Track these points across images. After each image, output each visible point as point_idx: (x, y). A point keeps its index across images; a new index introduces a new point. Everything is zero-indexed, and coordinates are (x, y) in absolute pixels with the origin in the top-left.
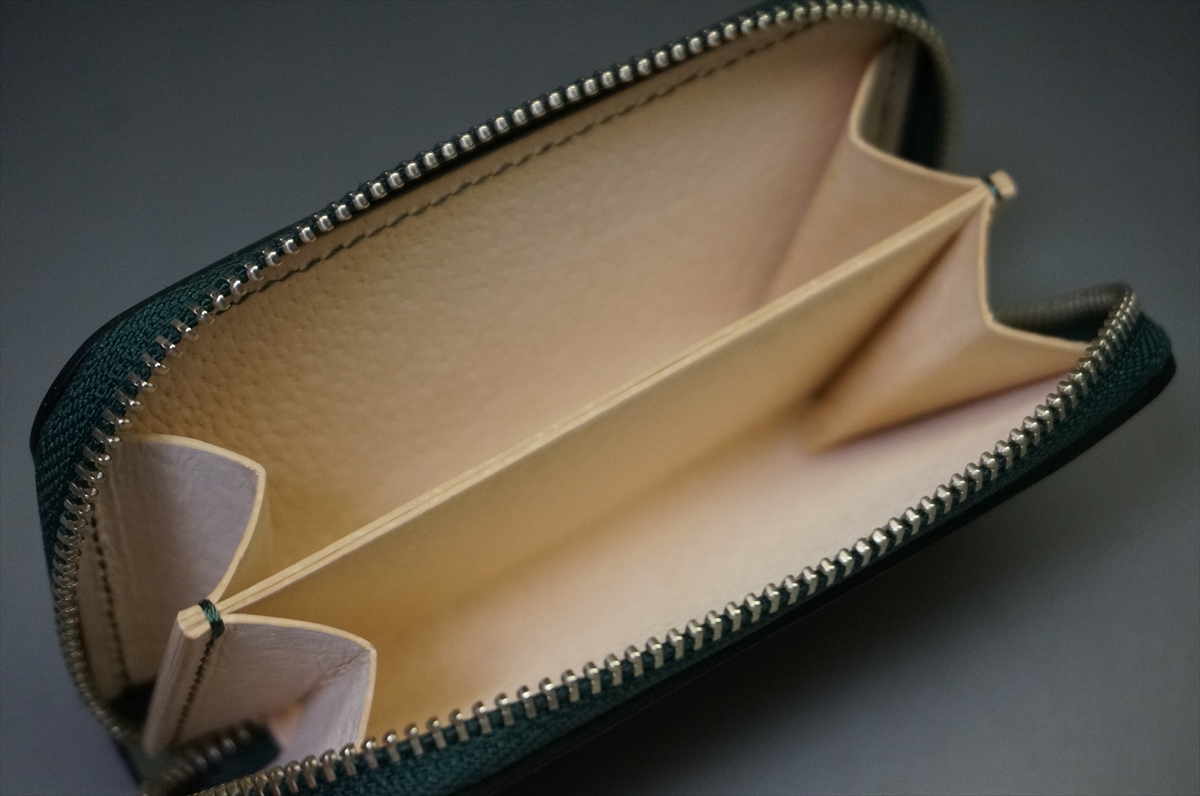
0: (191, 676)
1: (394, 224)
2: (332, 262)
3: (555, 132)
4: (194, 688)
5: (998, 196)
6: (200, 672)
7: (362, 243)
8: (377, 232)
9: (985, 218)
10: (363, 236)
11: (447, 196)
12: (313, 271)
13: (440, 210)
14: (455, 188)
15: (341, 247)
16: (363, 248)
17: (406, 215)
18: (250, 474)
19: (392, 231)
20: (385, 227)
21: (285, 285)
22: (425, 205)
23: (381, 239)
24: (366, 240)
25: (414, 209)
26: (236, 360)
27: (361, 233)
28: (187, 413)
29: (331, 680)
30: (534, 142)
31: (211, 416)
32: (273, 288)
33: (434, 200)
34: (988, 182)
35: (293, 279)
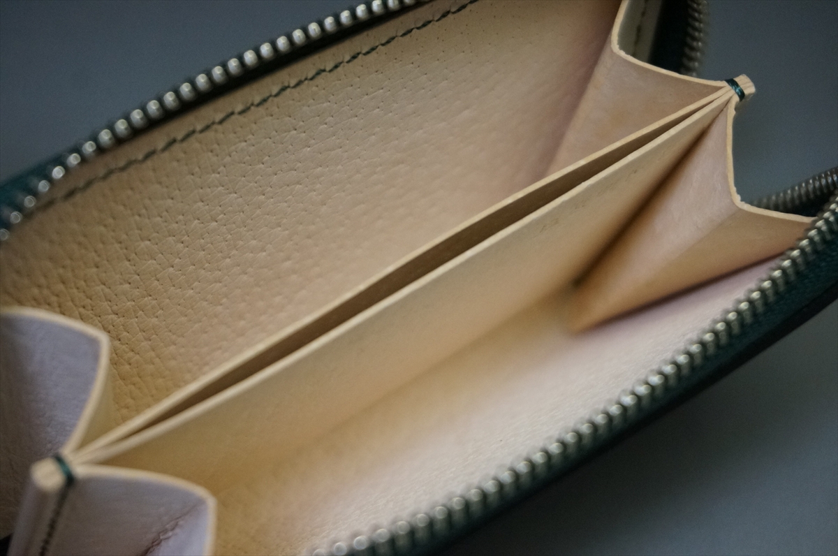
0: (44, 528)
1: (221, 122)
2: (166, 155)
3: (361, 42)
4: (47, 542)
5: (742, 95)
6: (52, 526)
7: (192, 139)
8: (207, 128)
9: (731, 113)
10: (194, 132)
11: (268, 98)
12: (149, 163)
13: (261, 110)
14: (275, 90)
15: (174, 141)
16: (193, 143)
17: (232, 113)
18: (94, 342)
19: (219, 127)
20: (213, 123)
21: (125, 175)
22: (248, 105)
23: (210, 134)
24: (197, 135)
25: (239, 108)
26: (80, 244)
27: (191, 129)
28: (36, 291)
29: (170, 534)
30: (343, 51)
31: (57, 296)
32: (114, 177)
33: (257, 99)
34: (733, 83)
35: (132, 170)
